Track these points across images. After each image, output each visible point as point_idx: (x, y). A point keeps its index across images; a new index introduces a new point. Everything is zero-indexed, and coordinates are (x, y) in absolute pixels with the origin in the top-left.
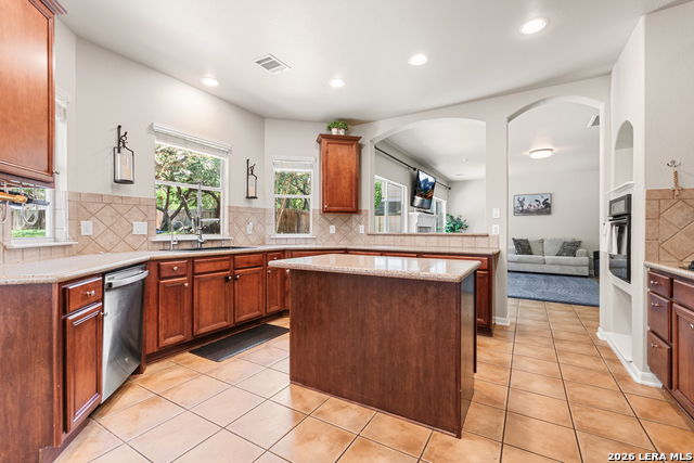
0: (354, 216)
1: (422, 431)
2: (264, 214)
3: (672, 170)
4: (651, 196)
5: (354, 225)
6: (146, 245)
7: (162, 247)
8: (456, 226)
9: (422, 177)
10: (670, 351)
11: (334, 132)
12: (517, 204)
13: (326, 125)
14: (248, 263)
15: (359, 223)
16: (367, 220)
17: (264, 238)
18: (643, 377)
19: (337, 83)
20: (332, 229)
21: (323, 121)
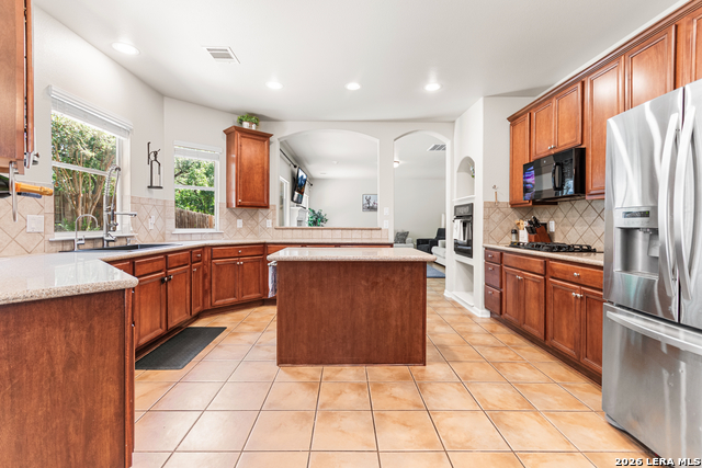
0: (261, 210)
1: (403, 369)
2: (164, 206)
3: (494, 191)
4: (488, 206)
5: (260, 219)
6: (42, 245)
7: (60, 247)
8: (317, 220)
9: (301, 174)
10: (501, 294)
11: (246, 125)
12: (365, 202)
13: (236, 118)
14: (179, 261)
15: (266, 217)
16: (274, 215)
17: (164, 233)
18: (482, 314)
19: (274, 85)
20: (240, 223)
21: (234, 113)
